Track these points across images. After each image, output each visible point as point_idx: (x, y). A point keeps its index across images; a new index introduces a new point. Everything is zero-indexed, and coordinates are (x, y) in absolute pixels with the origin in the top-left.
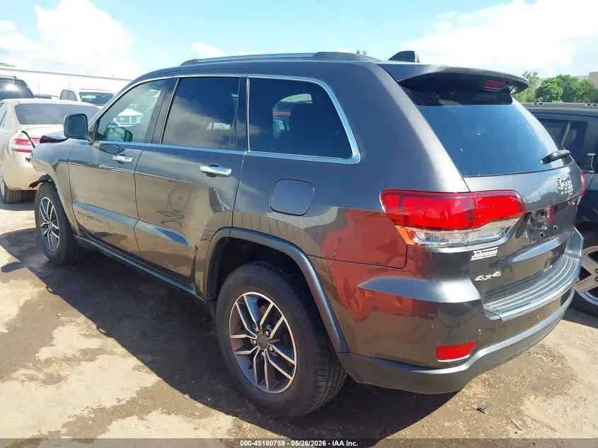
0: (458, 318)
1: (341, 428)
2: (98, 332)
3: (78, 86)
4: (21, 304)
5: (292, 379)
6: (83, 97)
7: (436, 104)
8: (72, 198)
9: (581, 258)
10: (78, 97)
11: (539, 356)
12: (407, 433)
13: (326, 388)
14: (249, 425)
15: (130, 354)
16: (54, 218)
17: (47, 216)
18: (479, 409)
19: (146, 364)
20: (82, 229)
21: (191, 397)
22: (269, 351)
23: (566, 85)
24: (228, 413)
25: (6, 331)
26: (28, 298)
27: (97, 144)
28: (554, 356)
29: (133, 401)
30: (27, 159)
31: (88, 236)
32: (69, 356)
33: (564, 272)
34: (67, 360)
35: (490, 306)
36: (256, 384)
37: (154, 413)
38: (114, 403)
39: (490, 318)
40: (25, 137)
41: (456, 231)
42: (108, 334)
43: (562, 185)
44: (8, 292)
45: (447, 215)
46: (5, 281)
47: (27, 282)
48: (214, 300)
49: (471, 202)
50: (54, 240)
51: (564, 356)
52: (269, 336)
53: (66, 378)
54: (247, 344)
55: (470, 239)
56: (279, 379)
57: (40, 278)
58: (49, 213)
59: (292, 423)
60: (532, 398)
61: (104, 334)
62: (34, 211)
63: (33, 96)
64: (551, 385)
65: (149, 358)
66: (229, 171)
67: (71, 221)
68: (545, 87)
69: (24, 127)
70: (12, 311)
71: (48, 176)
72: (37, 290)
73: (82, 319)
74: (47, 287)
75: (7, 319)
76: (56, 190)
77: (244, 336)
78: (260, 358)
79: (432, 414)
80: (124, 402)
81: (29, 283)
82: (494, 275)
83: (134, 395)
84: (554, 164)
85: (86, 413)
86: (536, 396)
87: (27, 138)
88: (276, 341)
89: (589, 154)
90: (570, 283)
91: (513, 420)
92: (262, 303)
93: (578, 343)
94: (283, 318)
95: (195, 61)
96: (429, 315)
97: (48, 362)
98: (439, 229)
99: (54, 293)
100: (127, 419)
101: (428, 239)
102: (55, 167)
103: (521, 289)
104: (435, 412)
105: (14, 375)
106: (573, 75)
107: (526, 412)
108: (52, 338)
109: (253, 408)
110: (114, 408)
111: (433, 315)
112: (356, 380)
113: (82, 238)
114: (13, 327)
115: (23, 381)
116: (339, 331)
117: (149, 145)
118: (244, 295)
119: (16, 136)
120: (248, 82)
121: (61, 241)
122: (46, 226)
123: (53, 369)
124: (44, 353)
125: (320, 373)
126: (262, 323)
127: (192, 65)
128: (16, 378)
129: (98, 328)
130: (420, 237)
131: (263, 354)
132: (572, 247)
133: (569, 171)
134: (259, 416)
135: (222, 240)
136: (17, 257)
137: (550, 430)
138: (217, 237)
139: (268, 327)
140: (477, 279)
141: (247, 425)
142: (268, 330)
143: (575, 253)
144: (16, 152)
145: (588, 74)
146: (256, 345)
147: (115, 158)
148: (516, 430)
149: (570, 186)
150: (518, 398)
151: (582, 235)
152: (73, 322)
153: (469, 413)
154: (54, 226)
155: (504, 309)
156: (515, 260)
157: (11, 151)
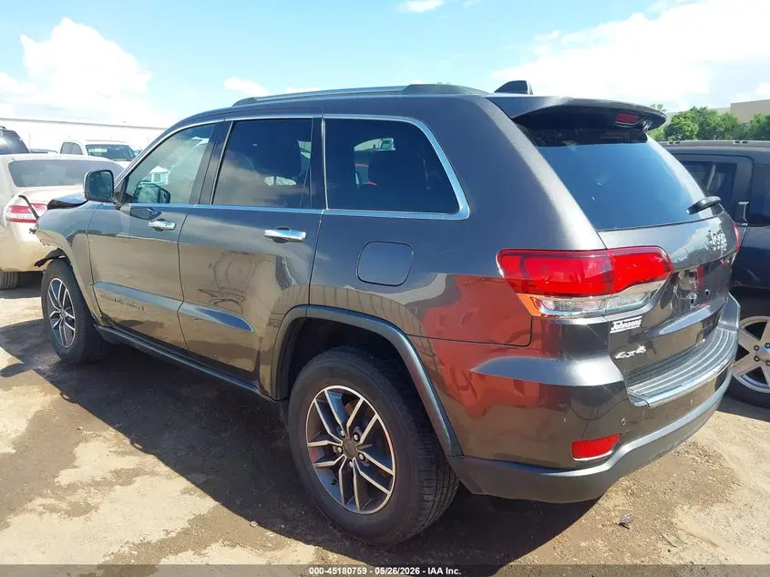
0: (596, 408)
1: (452, 554)
2: (133, 448)
3: (82, 137)
4: (30, 417)
5: (389, 493)
6: (90, 151)
7: (559, 143)
8: (93, 278)
9: (738, 330)
10: (84, 150)
11: (691, 456)
12: (535, 558)
13: (434, 502)
14: (336, 555)
15: (177, 474)
16: (68, 304)
17: (59, 302)
18: (622, 524)
19: (197, 486)
20: (105, 318)
21: (260, 524)
22: (359, 460)
23: (701, 119)
24: (307, 542)
25: (14, 451)
26: (38, 408)
27: (128, 207)
28: (709, 456)
29: (185, 532)
30: (31, 230)
31: (114, 325)
32: (99, 479)
33: (719, 347)
34: (96, 484)
35: (634, 390)
36: (343, 504)
37: (213, 546)
38: (162, 536)
39: (636, 404)
40: (23, 203)
41: (591, 297)
42: (146, 450)
43: (714, 238)
44: (11, 402)
45: (579, 278)
46: (7, 388)
47: (36, 389)
48: (284, 399)
49: (608, 262)
50: (69, 334)
51: (722, 456)
52: (359, 440)
53: (96, 508)
54: (329, 453)
55: (608, 307)
56: (372, 495)
57: (51, 382)
58: (61, 299)
59: (389, 551)
60: (686, 508)
61: (141, 450)
62: (40, 298)
63: (27, 152)
64: (708, 492)
65: (202, 478)
66: (303, 235)
67: (91, 308)
68: (677, 124)
69: (22, 191)
70: (19, 426)
71: (60, 251)
72: (49, 398)
73: (111, 432)
74: (61, 394)
75: (13, 436)
76: (71, 268)
77: (325, 443)
78: (347, 469)
79: (564, 533)
80: (173, 534)
81: (37, 389)
82: (638, 351)
83: (187, 525)
84: (701, 214)
85: (126, 549)
86: (691, 505)
87: (26, 204)
88: (368, 446)
89: (740, 203)
90: (726, 361)
91: (666, 536)
92: (348, 399)
93: (737, 439)
94: (377, 416)
95: (252, 100)
96: (561, 405)
97: (72, 488)
98: (571, 296)
99: (72, 401)
100: (180, 554)
101: (557, 309)
102: (70, 239)
103: (669, 369)
104: (568, 530)
105: (29, 506)
106: (710, 107)
107: (680, 525)
108: (74, 458)
109: (339, 534)
110: (162, 542)
111: (565, 405)
112: (470, 490)
113: (106, 329)
114: (22, 445)
115: (41, 514)
116: (450, 429)
117: (195, 206)
118: (325, 390)
119: (12, 202)
120: (323, 124)
121: (78, 333)
122: (57, 316)
123: (79, 496)
124: (65, 477)
125: (425, 484)
126: (349, 424)
127: (248, 105)
128: (31, 510)
129: (132, 443)
130: (547, 306)
131: (351, 464)
132: (727, 317)
133: (720, 222)
134: (348, 544)
135: (295, 322)
136: (19, 357)
137: (710, 546)
138: (289, 319)
139: (357, 429)
140: (618, 356)
141: (333, 557)
142: (356, 433)
143: (732, 324)
144: (12, 223)
145: (729, 106)
146: (342, 453)
147: (151, 224)
148: (669, 547)
149: (722, 240)
150: (668, 508)
151: (739, 302)
152: (99, 436)
153: (610, 529)
154: (67, 314)
155: (651, 393)
156: (662, 332)
157: (6, 222)
